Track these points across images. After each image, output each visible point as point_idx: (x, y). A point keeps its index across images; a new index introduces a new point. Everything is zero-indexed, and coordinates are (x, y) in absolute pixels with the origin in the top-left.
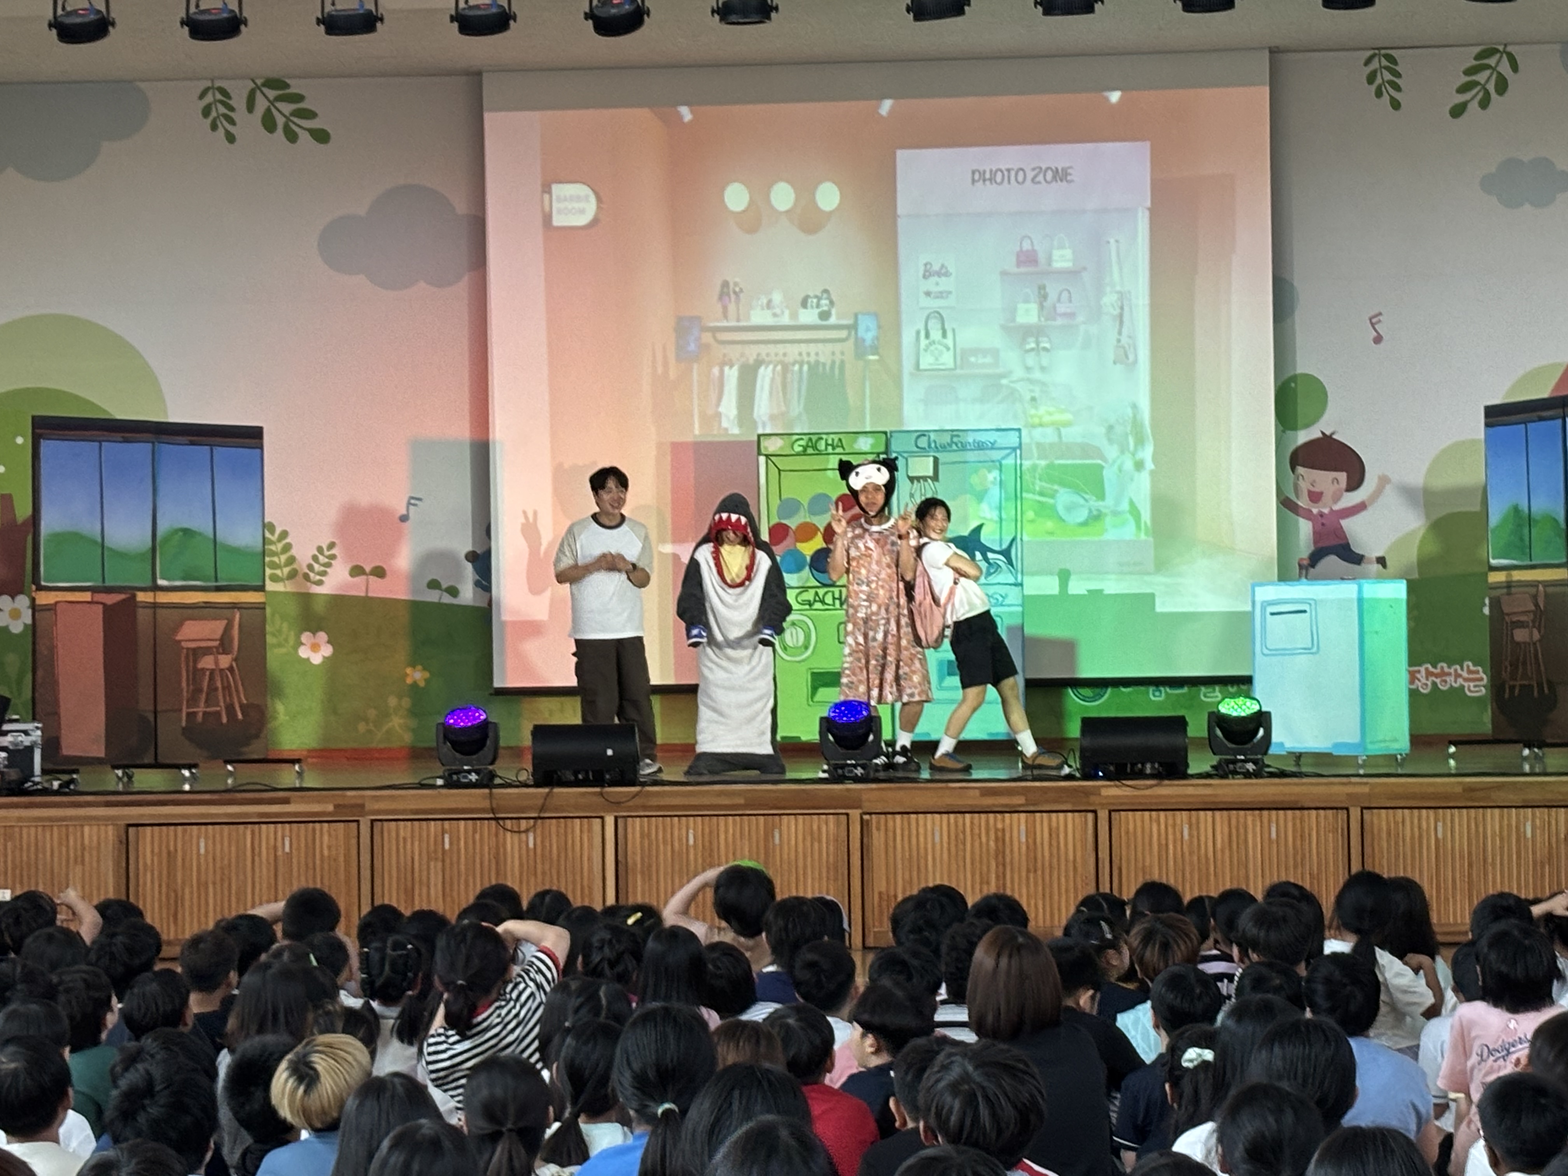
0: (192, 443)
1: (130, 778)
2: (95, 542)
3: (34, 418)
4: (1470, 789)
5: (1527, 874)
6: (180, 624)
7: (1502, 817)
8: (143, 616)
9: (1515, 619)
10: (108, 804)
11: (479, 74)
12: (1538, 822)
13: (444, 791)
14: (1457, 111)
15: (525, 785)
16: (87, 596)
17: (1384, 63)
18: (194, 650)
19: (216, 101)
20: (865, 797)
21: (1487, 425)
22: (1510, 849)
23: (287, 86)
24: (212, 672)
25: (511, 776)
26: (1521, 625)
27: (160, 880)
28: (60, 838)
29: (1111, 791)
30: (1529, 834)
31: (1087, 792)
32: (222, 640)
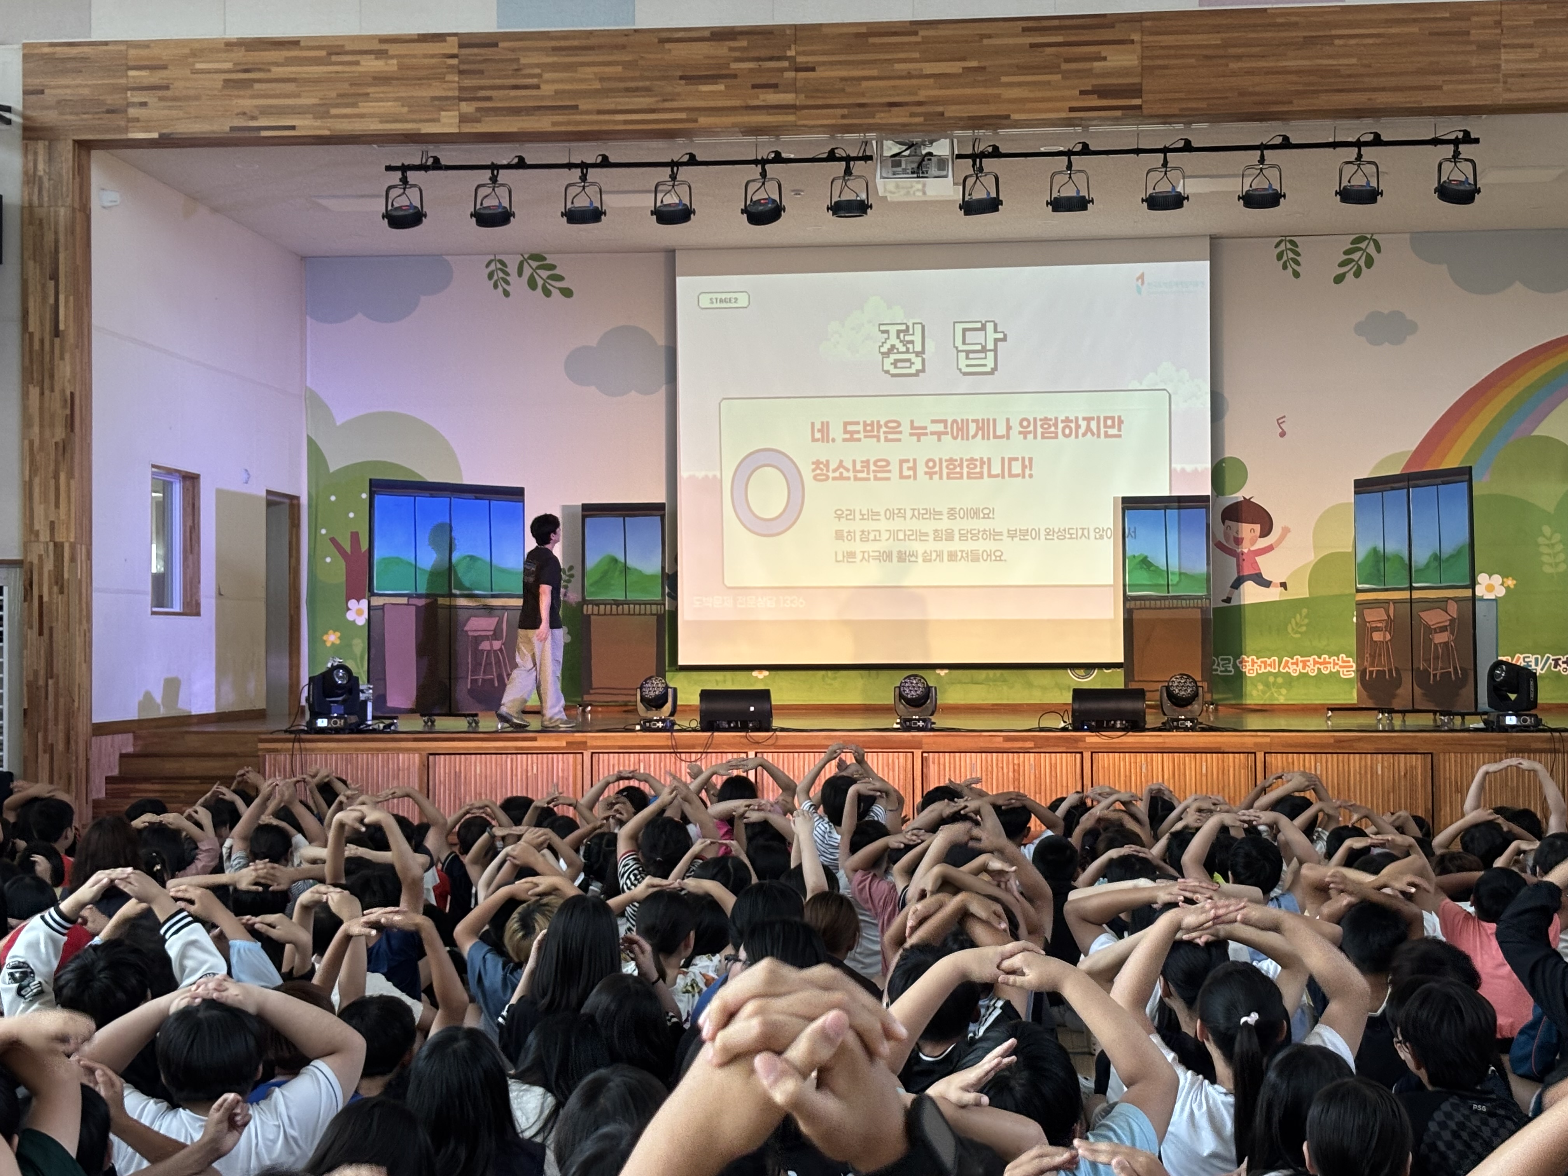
0: (476, 498)
1: (433, 722)
2: (410, 564)
3: (371, 480)
4: (1339, 741)
5: (1378, 799)
6: (468, 619)
7: (1360, 759)
8: (442, 613)
9: (1374, 625)
10: (415, 740)
11: (673, 251)
12: (1386, 764)
13: (640, 734)
14: (1339, 279)
15: (694, 730)
16: (404, 600)
17: (1289, 246)
18: (476, 637)
19: (497, 269)
20: (924, 740)
21: (1356, 493)
22: (1366, 782)
23: (545, 259)
24: (489, 652)
25: (685, 724)
26: (1377, 629)
27: (450, 790)
28: (383, 761)
29: (1092, 739)
30: (1380, 772)
31: (1076, 740)
32: (495, 630)
